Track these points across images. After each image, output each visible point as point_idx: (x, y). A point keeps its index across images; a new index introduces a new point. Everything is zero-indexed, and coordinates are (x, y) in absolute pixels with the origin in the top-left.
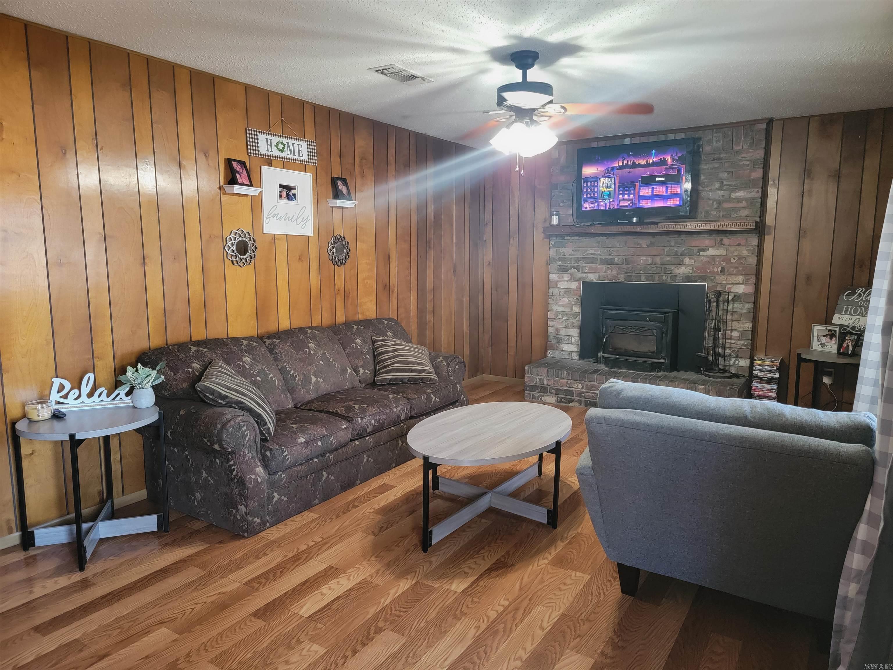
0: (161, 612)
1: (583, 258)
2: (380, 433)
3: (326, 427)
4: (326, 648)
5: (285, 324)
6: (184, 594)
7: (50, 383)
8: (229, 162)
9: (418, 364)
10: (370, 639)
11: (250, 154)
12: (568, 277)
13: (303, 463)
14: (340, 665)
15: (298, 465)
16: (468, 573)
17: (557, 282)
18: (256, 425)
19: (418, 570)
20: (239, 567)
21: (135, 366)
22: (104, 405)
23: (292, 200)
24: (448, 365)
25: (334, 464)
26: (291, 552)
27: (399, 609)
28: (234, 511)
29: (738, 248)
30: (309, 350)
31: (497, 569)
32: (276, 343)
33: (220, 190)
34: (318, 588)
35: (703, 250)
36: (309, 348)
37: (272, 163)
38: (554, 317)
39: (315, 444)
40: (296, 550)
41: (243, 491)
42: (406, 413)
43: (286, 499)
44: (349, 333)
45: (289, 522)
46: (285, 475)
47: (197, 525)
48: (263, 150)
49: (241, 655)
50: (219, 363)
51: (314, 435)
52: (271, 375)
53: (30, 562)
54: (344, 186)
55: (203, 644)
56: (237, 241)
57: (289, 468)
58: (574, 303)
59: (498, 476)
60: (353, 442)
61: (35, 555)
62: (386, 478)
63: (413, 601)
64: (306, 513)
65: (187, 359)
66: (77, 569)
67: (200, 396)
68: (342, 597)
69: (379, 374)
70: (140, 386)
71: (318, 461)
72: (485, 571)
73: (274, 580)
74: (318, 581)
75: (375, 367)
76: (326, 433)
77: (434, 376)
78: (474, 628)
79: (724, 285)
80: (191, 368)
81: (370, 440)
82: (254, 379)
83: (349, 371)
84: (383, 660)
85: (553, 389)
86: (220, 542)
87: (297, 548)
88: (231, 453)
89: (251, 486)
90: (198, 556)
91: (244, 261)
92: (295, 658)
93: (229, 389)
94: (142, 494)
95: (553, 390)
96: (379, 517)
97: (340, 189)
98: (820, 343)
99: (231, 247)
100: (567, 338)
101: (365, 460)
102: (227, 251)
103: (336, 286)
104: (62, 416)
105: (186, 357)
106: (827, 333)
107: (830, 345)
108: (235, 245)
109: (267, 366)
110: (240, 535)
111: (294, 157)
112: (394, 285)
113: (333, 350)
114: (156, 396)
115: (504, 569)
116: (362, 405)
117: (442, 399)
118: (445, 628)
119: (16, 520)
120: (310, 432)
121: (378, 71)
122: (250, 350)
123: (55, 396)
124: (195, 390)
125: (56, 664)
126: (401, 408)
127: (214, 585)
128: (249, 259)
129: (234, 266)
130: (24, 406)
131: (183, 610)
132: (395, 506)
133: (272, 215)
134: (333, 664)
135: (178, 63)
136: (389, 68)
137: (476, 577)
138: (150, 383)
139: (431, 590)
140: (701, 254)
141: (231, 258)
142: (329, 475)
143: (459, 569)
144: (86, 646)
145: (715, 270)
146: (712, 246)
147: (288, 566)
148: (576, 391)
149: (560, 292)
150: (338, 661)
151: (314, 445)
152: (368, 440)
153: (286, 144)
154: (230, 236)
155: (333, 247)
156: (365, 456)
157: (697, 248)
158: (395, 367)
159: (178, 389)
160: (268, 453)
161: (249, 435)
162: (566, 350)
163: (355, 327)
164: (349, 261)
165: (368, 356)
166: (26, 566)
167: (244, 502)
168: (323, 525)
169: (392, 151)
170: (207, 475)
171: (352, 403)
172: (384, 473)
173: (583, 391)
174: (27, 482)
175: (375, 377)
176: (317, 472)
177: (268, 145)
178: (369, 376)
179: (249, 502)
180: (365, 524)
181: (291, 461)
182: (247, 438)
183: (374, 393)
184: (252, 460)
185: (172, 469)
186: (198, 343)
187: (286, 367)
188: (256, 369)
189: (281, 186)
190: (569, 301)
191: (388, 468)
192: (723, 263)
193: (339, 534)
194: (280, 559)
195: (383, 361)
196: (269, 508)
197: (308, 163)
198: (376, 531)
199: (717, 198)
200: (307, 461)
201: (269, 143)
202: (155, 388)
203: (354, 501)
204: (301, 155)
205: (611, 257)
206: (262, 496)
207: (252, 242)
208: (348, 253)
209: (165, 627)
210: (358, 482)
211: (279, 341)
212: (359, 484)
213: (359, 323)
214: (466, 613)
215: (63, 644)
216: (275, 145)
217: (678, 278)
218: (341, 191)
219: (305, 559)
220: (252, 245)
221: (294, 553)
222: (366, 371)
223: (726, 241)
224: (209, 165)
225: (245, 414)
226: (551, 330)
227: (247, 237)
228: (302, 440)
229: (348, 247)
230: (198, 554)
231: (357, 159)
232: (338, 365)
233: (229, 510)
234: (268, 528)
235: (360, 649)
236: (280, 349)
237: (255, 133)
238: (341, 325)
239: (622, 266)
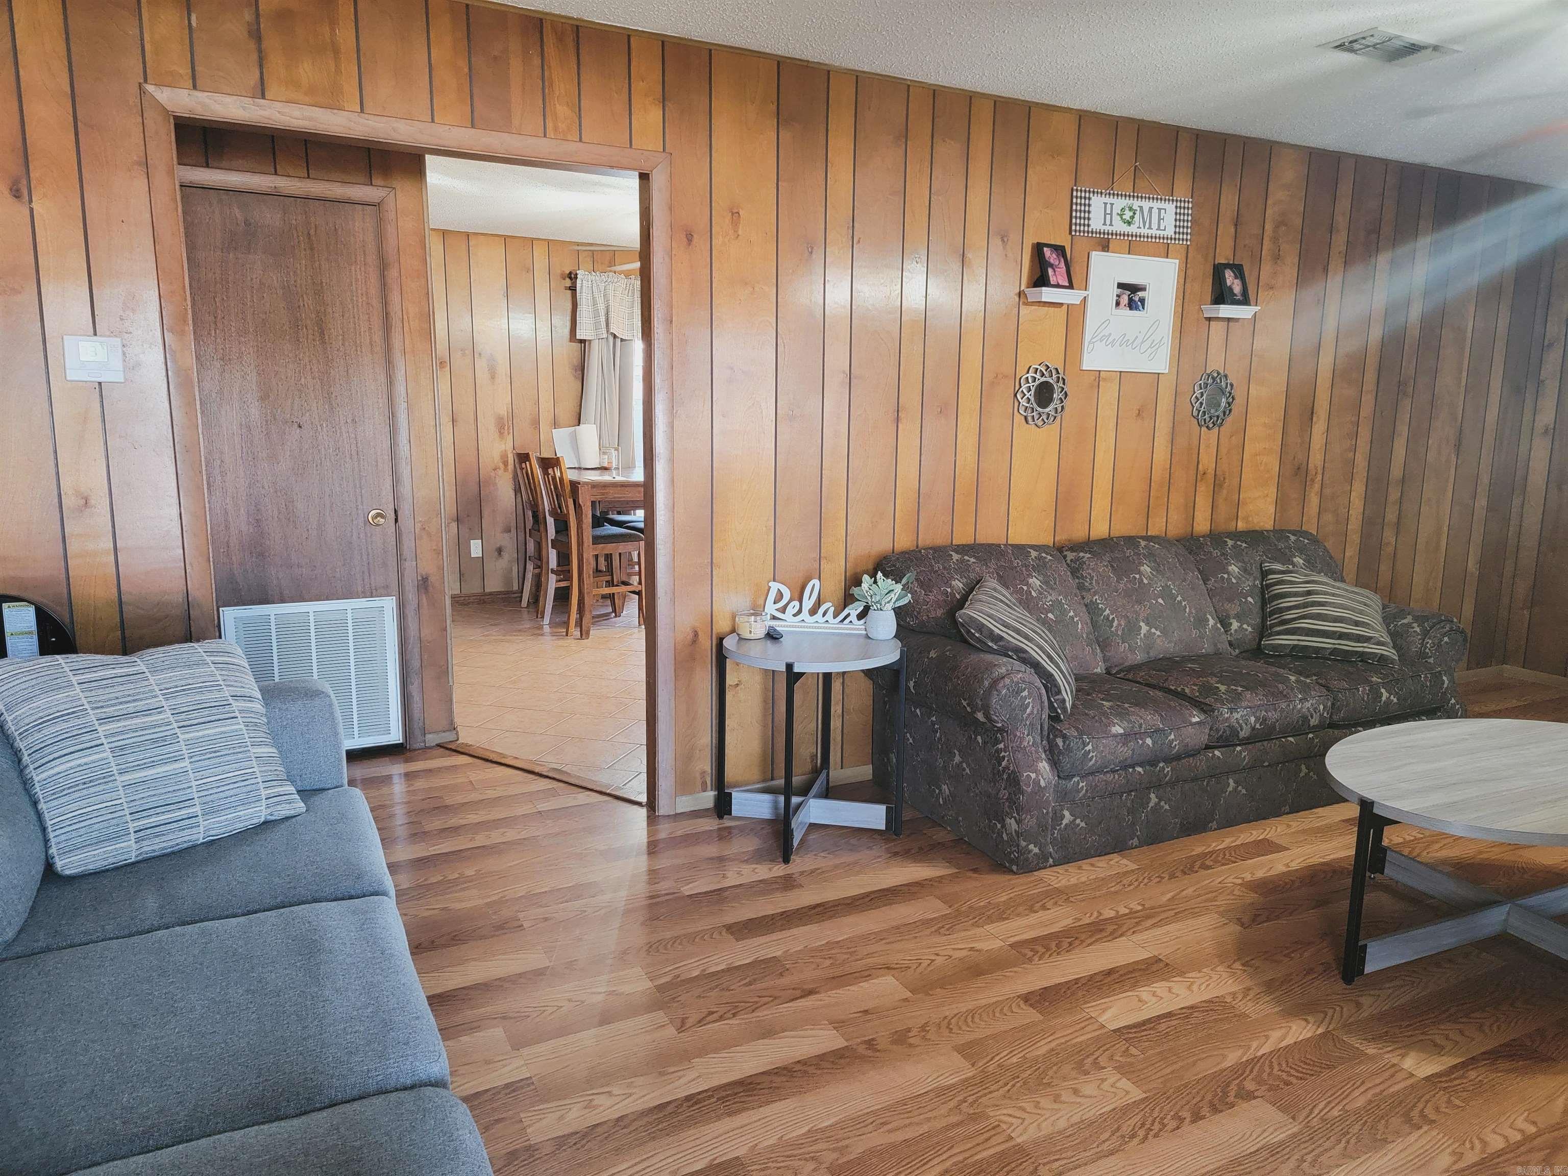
0: (888, 952)
2: (1265, 743)
3: (1162, 716)
4: (1145, 1092)
5: (1100, 530)
6: (920, 934)
7: (767, 588)
8: (1038, 249)
9: (1357, 623)
10: (1227, 1103)
11: (1073, 233)
13: (1118, 770)
14: (1169, 1128)
15: (1107, 772)
16: (1443, 1048)
18: (1043, 691)
19: (1330, 1012)
20: (1002, 917)
21: (873, 575)
22: (829, 628)
23: (1137, 308)
24: (1425, 633)
25: (1173, 784)
26: (1088, 915)
27: (1288, 1069)
28: (999, 826)
30: (1140, 577)
31: (1511, 1057)
32: (1084, 560)
33: (1020, 297)
34: (1134, 986)
36: (1139, 572)
37: (1111, 246)
39: (1140, 742)
40: (1095, 914)
41: (1016, 796)
42: (1322, 715)
43: (1083, 824)
44: (1216, 553)
45: (1085, 864)
46: (1084, 784)
47: (941, 835)
48: (1097, 223)
49: (1002, 1055)
50: (992, 583)
51: (1140, 726)
52: (1072, 614)
53: (724, 835)
54: (1236, 277)
55: (946, 1017)
56: (1037, 382)
57: (1092, 774)
59: (1526, 876)
60: (1210, 750)
61: (729, 828)
62: (1268, 829)
63: (1317, 1064)
64: (1115, 858)
65: (945, 572)
66: (781, 860)
67: (961, 631)
68: (1175, 1015)
69: (1271, 635)
70: (879, 605)
71: (1144, 771)
72: (1484, 1053)
73: (1058, 954)
74: (1133, 975)
75: (1264, 619)
76: (1161, 726)
77: (1389, 652)
78: (1450, 1154)
80: (950, 587)
81: (1244, 754)
82: (1043, 616)
83: (1211, 622)
84: (1252, 1150)
86: (975, 870)
87: (1098, 912)
88: (1001, 730)
89: (1029, 790)
90: (940, 882)
91: (1044, 417)
92: (1089, 1089)
93: (1007, 626)
94: (865, 772)
96: (1251, 897)
97: (1229, 284)
99: (1026, 393)
101: (1230, 789)
102: (1020, 400)
103: (1200, 466)
104: (778, 637)
105: (944, 568)
108: (1033, 389)
109: (1065, 597)
110: (1006, 867)
111: (1150, 232)
112: (1316, 468)
113: (1184, 580)
114: (898, 624)
115: (1528, 1062)
116: (1232, 687)
117: (1405, 700)
118: (1384, 1133)
119: (712, 773)
120: (1133, 718)
121: (1340, 46)
122: (1040, 567)
123: (771, 608)
124: (954, 621)
125: (750, 984)
126: (1312, 705)
127: (963, 934)
128: (1053, 414)
129: (1028, 426)
130: (734, 617)
131: (919, 957)
132: (1286, 884)
133: (1099, 337)
134: (1156, 1123)
135: (978, 90)
136: (1364, 38)
137: (1460, 1060)
138: (891, 604)
139: (1358, 1056)
141: (1025, 411)
142: (1160, 800)
143: (1422, 1034)
144: (788, 970)
147: (1083, 937)
150: (1165, 1121)
151: (1138, 742)
152: (1240, 752)
153: (1138, 209)
154: (1028, 375)
155: (1202, 393)
156: (1231, 781)
158: (1305, 624)
159: (929, 618)
160: (1060, 742)
161: (1031, 705)
163: (1230, 543)
164: (1229, 419)
165: (1250, 599)
166: (719, 840)
167: (1015, 815)
168: (1145, 885)
169: (1344, 204)
170: (961, 760)
171: (1213, 681)
172: (1264, 819)
174: (729, 723)
175: (1260, 640)
176: (1142, 789)
177: (1105, 214)
178: (1250, 637)
179: (1024, 816)
180: (1225, 902)
181: (1096, 761)
182: (1028, 711)
183: (1258, 668)
184: (1033, 748)
185: (911, 741)
186: (963, 549)
187: (1098, 601)
188: (1048, 600)
189: (1121, 286)
191: (1276, 812)
193: (1174, 907)
194: (1068, 922)
195: (1281, 610)
196: (1054, 833)
197: (1173, 242)
198: (1245, 919)
200: (1125, 768)
201: (1108, 211)
202: (899, 612)
203: (1204, 855)
204: (1162, 228)
206: (1045, 811)
207: (1061, 385)
208: (1229, 404)
209: (893, 976)
210: (1214, 825)
211: (1090, 556)
212: (1215, 829)
213: (1237, 535)
214: (1434, 1121)
215: (762, 958)
216: (1118, 214)
218: (1230, 289)
219: (1112, 933)
220: (1060, 390)
221: (1092, 918)
222: (1245, 626)
224: (1006, 255)
225: (1028, 670)
227: (1054, 376)
228: (1117, 730)
229: (1230, 393)
230: (940, 879)
231: (1268, 227)
232: (1190, 609)
233: (991, 822)
234: (1051, 866)
235: (1208, 1114)
236: (1090, 571)
237: (1087, 195)
238: (1203, 536)
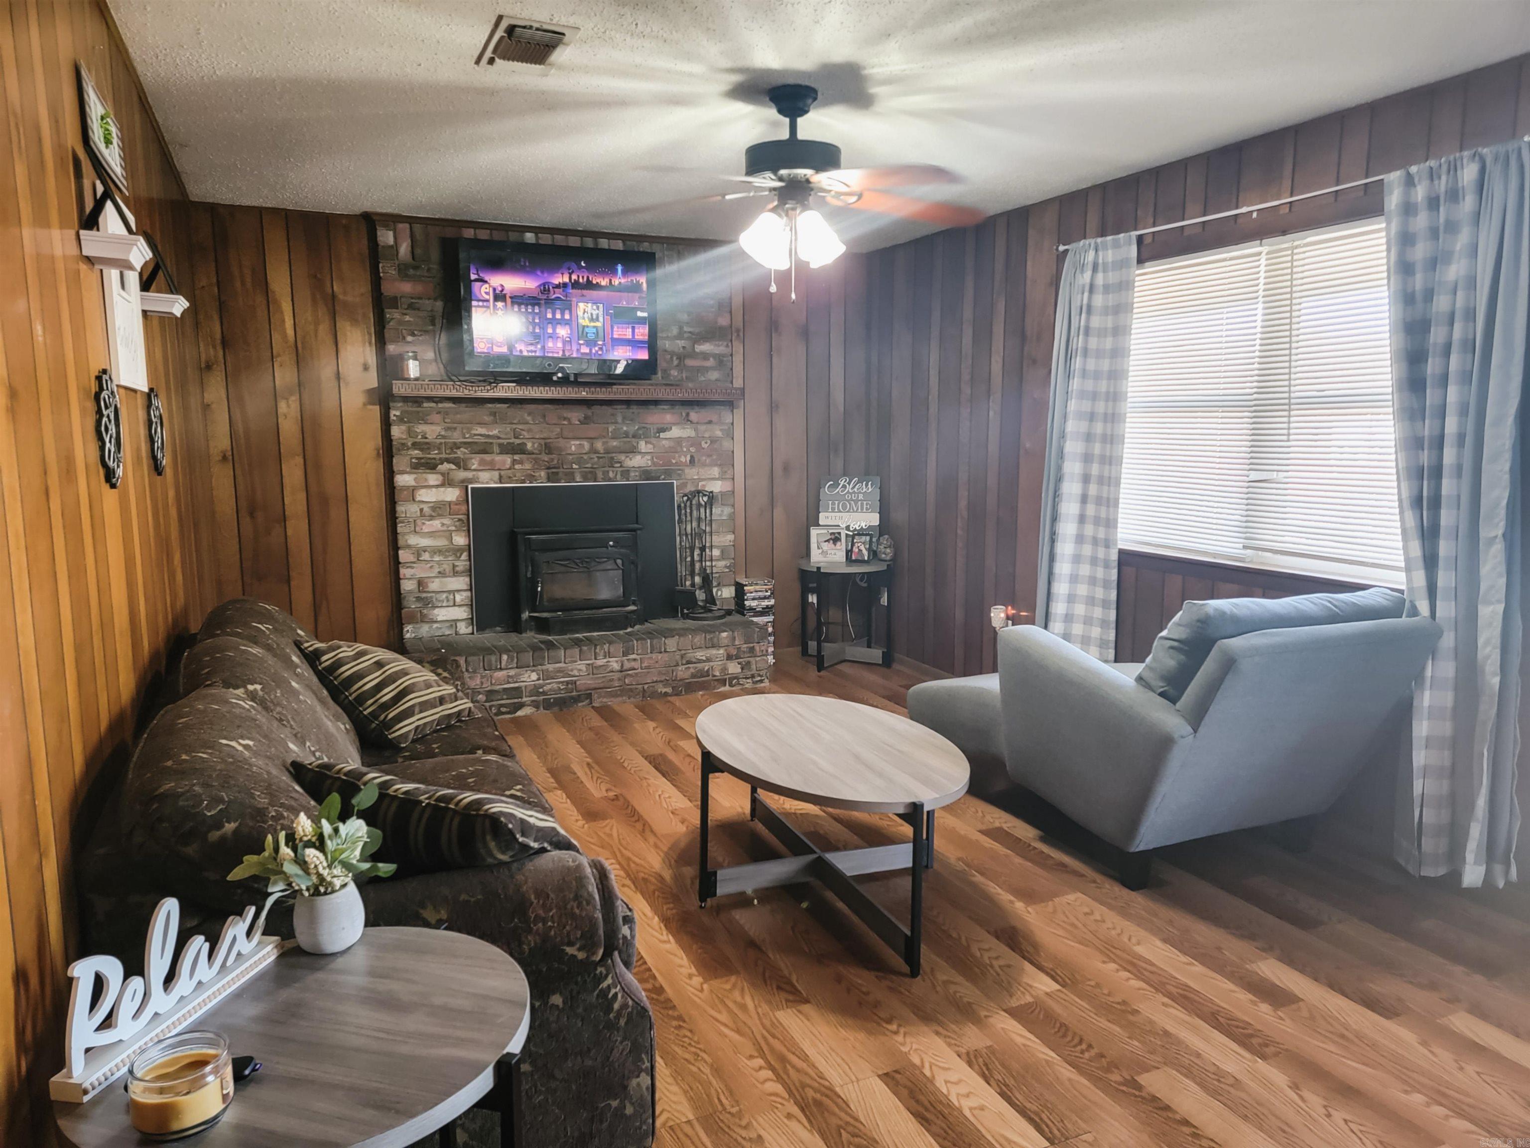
1: (465, 443)
12: (437, 480)
17: (413, 490)
29: (709, 426)
35: (663, 430)
38: (412, 558)
58: (454, 528)
79: (696, 482)
85: (479, 693)
95: (481, 696)
98: (820, 551)
100: (444, 596)
106: (829, 537)
107: (833, 552)
140: (662, 435)
145: (683, 459)
146: (674, 424)
148: (526, 687)
149: (421, 510)
157: (655, 427)
162: (445, 618)
173: (540, 684)
190: (443, 525)
192: (692, 450)
199: (676, 350)
205: (518, 441)
217: (632, 474)
223: (693, 416)
226: (407, 586)
239: (539, 456)
